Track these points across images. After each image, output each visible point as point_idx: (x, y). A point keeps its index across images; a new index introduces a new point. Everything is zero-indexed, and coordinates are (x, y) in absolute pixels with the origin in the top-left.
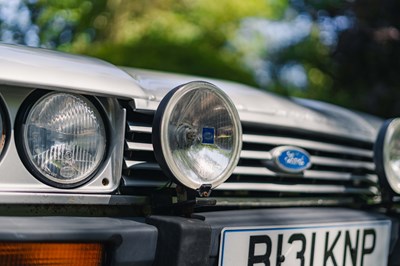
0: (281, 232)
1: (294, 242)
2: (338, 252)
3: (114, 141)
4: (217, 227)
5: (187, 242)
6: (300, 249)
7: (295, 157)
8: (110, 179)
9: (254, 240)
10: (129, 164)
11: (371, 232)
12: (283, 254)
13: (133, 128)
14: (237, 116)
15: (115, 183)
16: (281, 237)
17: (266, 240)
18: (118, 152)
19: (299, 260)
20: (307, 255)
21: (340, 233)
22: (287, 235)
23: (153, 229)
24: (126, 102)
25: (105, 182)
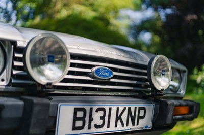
0: (91, 106)
1: (99, 112)
2: (124, 117)
3: (8, 61)
4: (57, 103)
5: (36, 109)
6: (102, 115)
7: (104, 71)
8: (5, 79)
9: (76, 110)
10: (15, 72)
11: (144, 109)
12: (93, 117)
13: (16, 55)
14: (67, 50)
15: (7, 81)
16: (91, 109)
17: (83, 110)
18: (9, 66)
19: (102, 120)
20: (106, 118)
21: (125, 108)
22: (95, 108)
23: (22, 103)
24: (14, 43)
25: (3, 80)
